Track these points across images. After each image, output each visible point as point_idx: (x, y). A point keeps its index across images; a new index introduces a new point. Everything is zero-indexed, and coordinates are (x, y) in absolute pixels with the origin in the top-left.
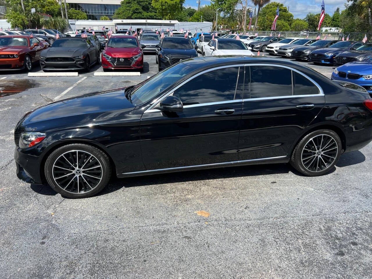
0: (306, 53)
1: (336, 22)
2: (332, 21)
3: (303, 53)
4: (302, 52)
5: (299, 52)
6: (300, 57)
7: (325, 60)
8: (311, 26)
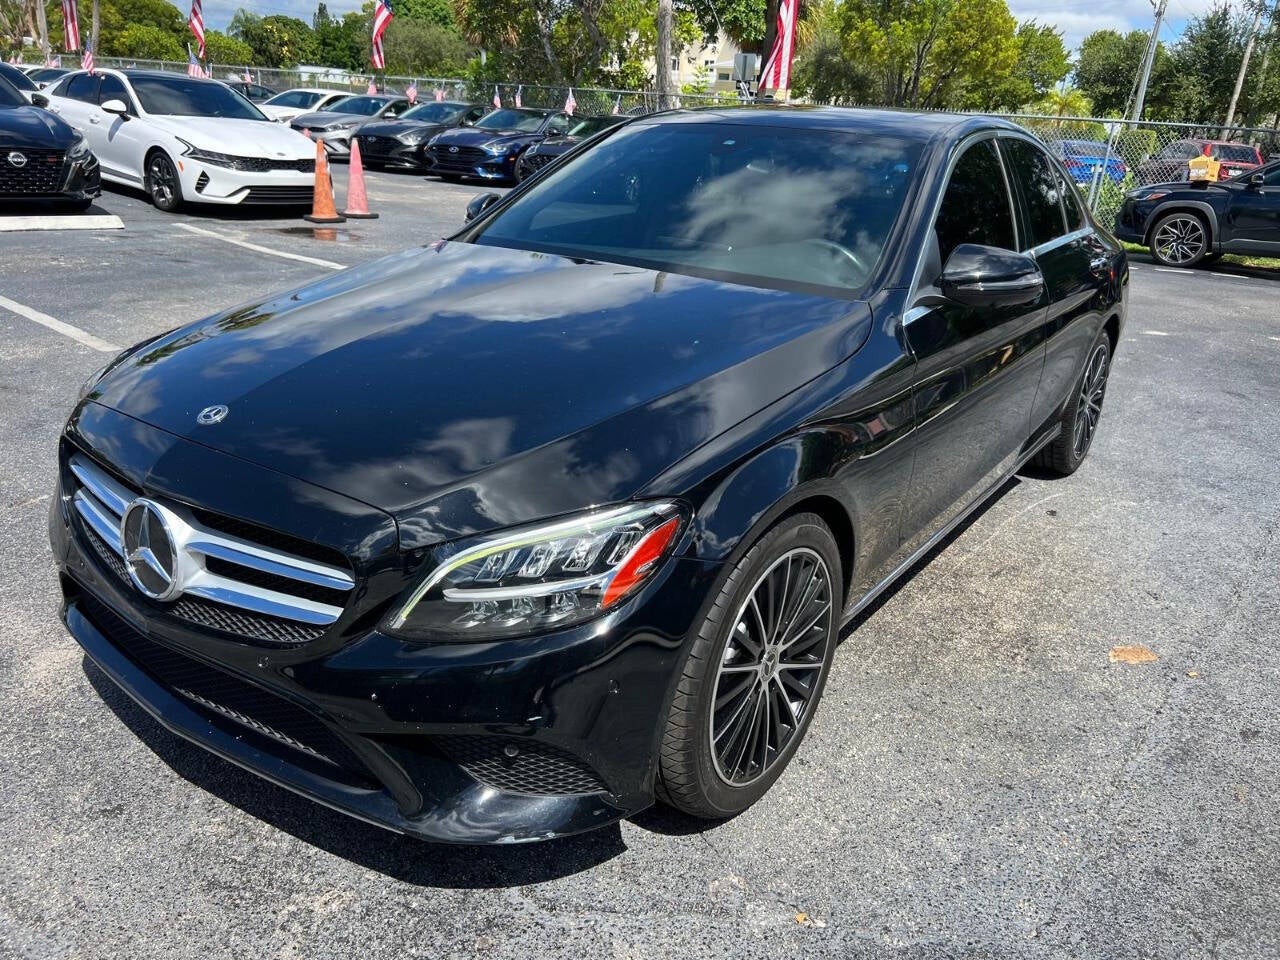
0: (406, 143)
1: (335, 49)
2: (322, 46)
3: (399, 144)
4: (390, 139)
5: (383, 138)
6: (391, 155)
7: (488, 168)
8: (258, 56)
